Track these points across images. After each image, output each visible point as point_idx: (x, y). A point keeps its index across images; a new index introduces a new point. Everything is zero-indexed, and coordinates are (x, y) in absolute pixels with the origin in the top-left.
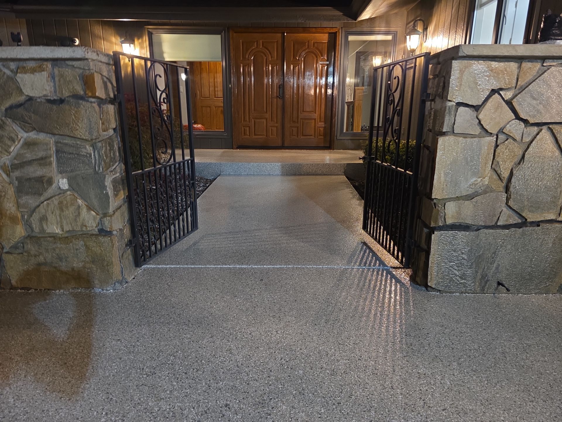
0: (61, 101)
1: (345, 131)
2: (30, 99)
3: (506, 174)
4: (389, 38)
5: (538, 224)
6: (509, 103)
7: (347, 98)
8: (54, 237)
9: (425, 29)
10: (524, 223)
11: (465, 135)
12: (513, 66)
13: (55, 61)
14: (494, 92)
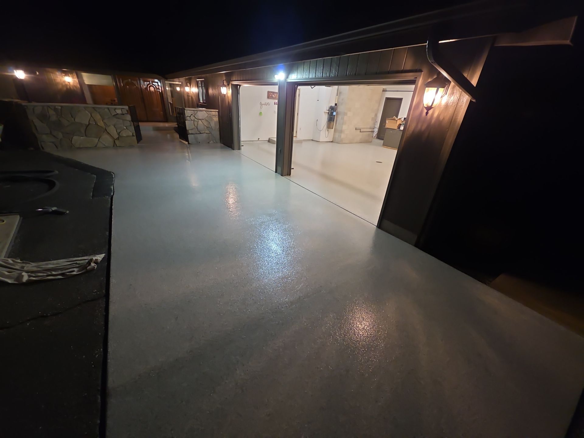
0: (123, 114)
1: (171, 114)
2: (118, 114)
3: (196, 126)
4: (180, 83)
5: (202, 133)
6: (194, 116)
7: (169, 100)
8: (124, 136)
9: (190, 86)
10: (201, 133)
11: (189, 120)
12: (193, 111)
13: (122, 108)
14: (191, 115)
